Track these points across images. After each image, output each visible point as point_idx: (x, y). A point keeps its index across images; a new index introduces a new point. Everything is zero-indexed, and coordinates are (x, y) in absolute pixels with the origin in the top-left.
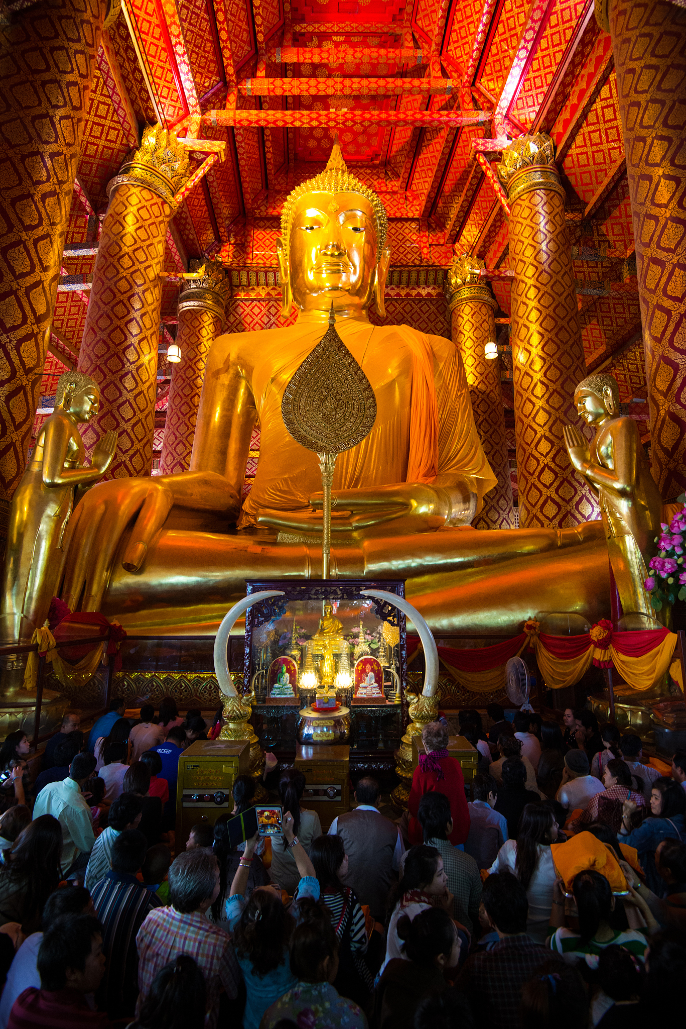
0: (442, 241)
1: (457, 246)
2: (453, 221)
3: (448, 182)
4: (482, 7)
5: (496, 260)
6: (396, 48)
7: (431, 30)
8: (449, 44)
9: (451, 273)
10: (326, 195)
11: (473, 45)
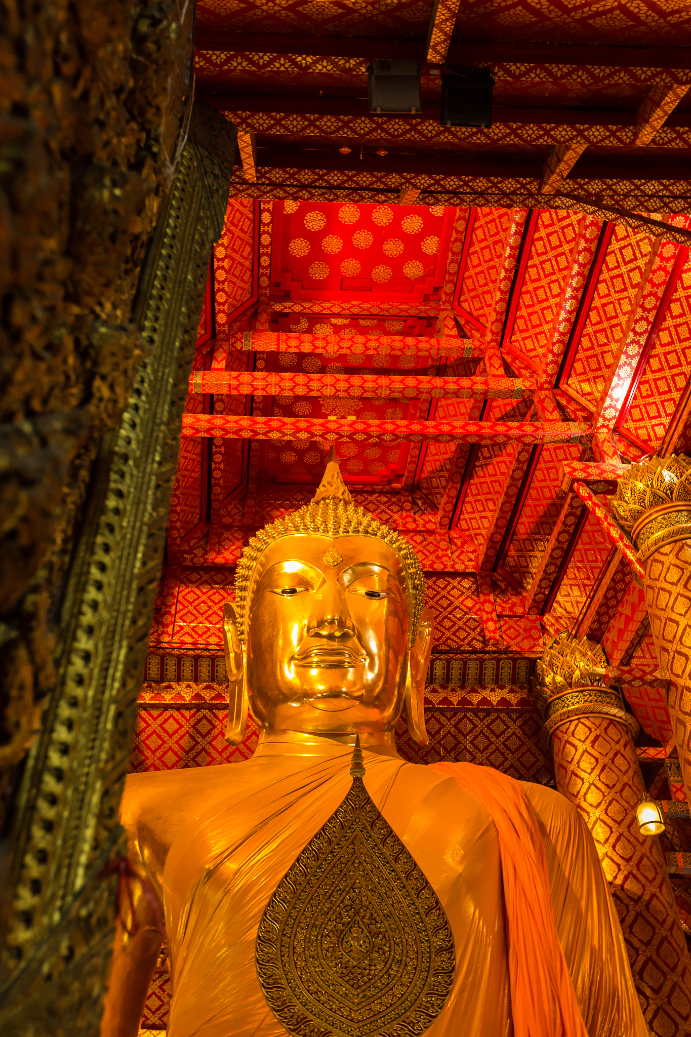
0: (519, 610)
1: (548, 618)
2: (538, 578)
3: (523, 519)
4: (563, 291)
5: (624, 645)
6: (431, 337)
7: (484, 315)
8: (513, 333)
9: (543, 665)
10: (319, 540)
11: (552, 336)
